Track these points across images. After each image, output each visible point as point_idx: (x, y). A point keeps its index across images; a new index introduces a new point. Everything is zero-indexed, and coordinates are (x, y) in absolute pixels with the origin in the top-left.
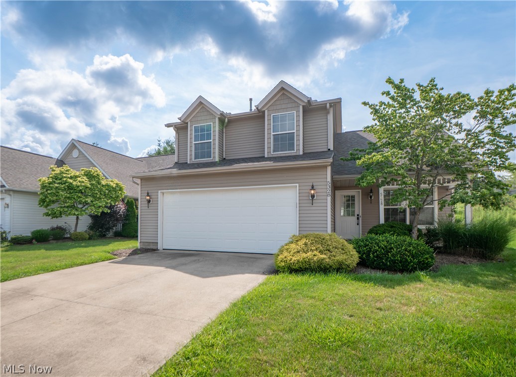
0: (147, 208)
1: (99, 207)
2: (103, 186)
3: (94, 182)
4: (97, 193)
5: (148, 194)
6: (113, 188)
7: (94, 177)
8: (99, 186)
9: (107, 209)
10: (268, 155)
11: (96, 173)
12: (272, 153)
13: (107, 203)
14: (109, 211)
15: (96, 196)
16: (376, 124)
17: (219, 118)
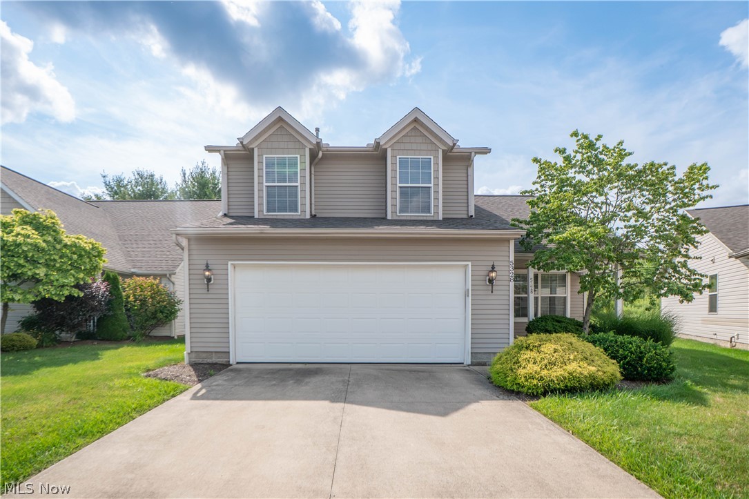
0: (205, 291)
1: (63, 286)
2: (66, 246)
3: (50, 239)
4: (55, 260)
5: (207, 266)
6: (85, 251)
7: (47, 228)
8: (58, 247)
9: (77, 290)
10: (392, 216)
11: (50, 221)
12: (398, 214)
13: (77, 279)
14: (82, 295)
15: (54, 265)
16: (537, 190)
17: (310, 149)
